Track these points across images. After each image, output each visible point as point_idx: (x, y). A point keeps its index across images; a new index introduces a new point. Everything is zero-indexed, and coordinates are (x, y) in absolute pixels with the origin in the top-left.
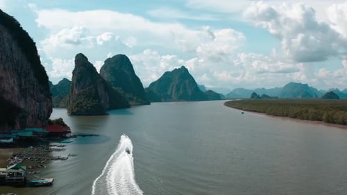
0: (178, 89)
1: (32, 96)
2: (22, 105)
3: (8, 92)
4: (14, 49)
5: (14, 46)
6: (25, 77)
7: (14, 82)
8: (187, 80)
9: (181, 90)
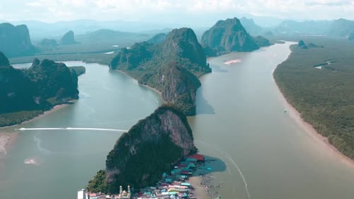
0: (231, 40)
1: (186, 141)
3: (177, 141)
6: (184, 134)
7: (179, 136)
8: (239, 32)
9: (233, 42)
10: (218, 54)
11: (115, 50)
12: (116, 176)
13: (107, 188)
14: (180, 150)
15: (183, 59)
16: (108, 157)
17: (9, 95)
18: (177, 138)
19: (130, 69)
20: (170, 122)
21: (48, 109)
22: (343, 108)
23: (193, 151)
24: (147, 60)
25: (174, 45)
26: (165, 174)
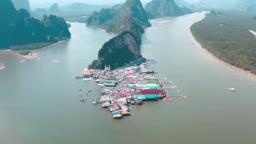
0: (164, 9)
8: (170, 4)
9: (166, 11)
11: (87, 15)
12: (103, 61)
13: (99, 66)
14: (133, 54)
16: (99, 52)
17: (33, 34)
18: (132, 48)
19: (100, 24)
20: (129, 40)
21: (55, 42)
22: (227, 42)
23: (140, 56)
24: (110, 19)
25: (128, 9)
26: (126, 64)
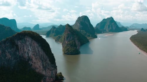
0: (109, 27)
1: (49, 69)
2: (44, 73)
3: (38, 68)
4: (39, 50)
5: (40, 49)
6: (45, 62)
7: (40, 64)
8: (113, 23)
10: (102, 32)
15: (82, 31)
18: (37, 65)
25: (78, 24)
